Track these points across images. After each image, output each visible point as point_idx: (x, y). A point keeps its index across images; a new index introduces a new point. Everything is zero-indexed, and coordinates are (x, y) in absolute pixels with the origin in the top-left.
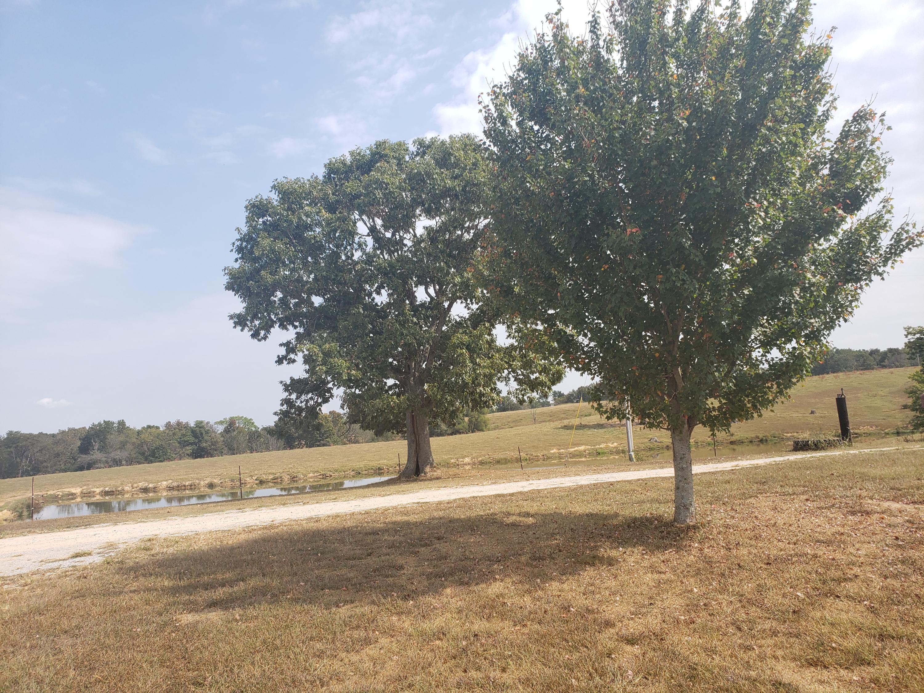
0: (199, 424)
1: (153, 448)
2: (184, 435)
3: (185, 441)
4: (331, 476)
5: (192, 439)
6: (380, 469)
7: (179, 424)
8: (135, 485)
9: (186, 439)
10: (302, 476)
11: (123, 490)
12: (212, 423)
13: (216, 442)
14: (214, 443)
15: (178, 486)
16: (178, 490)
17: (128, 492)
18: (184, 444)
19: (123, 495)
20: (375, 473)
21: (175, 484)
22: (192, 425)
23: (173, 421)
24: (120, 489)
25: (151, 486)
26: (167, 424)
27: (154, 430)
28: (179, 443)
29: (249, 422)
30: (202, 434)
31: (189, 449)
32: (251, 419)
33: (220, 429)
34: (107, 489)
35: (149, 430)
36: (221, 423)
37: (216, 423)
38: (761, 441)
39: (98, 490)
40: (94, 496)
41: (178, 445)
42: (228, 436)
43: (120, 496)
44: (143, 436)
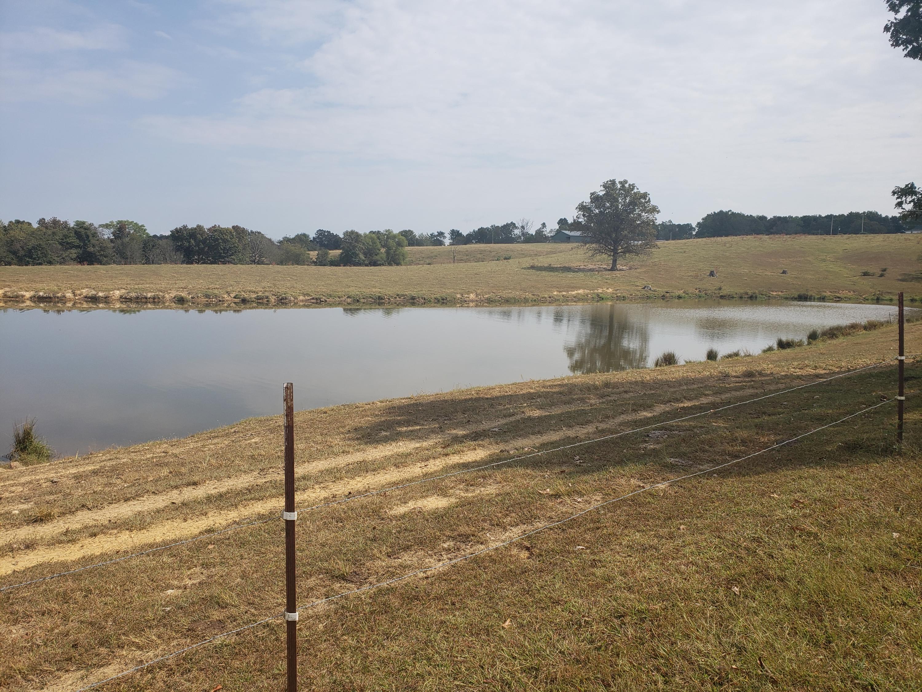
0: (80, 224)
1: (30, 247)
2: (66, 236)
3: (68, 243)
4: (326, 301)
5: (77, 242)
6: (380, 298)
7: (55, 222)
8: (78, 292)
9: (69, 240)
10: (292, 299)
11: (64, 296)
12: (96, 225)
13: (106, 247)
14: (103, 249)
15: (137, 298)
16: (137, 302)
17: (70, 300)
18: (66, 245)
19: (65, 303)
20: (375, 302)
21: (133, 295)
22: (72, 224)
23: (48, 218)
24: (59, 295)
25: (101, 294)
26: (40, 220)
27: (26, 226)
28: (61, 244)
29: (140, 229)
30: (88, 237)
31: (74, 253)
32: (143, 226)
33: (107, 234)
34: (41, 294)
35: (20, 226)
36: (107, 226)
37: (101, 226)
38: (751, 298)
39: (28, 295)
40: (23, 302)
41: (60, 247)
42: (119, 242)
43: (60, 305)
44: (12, 233)
